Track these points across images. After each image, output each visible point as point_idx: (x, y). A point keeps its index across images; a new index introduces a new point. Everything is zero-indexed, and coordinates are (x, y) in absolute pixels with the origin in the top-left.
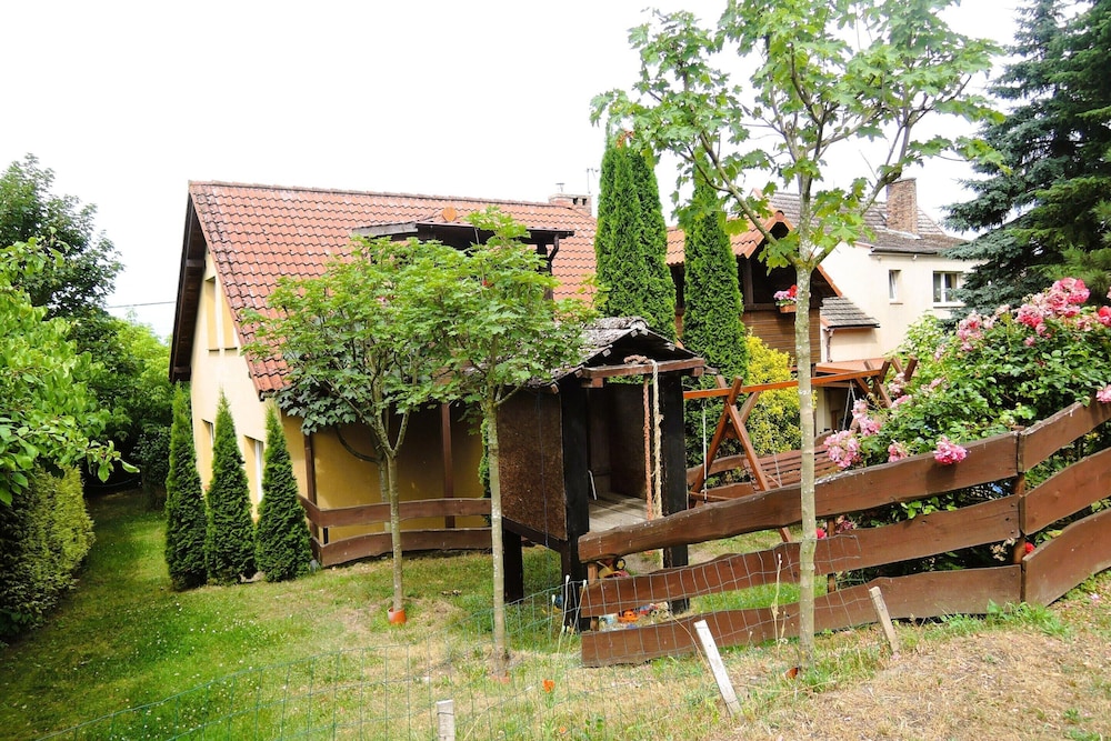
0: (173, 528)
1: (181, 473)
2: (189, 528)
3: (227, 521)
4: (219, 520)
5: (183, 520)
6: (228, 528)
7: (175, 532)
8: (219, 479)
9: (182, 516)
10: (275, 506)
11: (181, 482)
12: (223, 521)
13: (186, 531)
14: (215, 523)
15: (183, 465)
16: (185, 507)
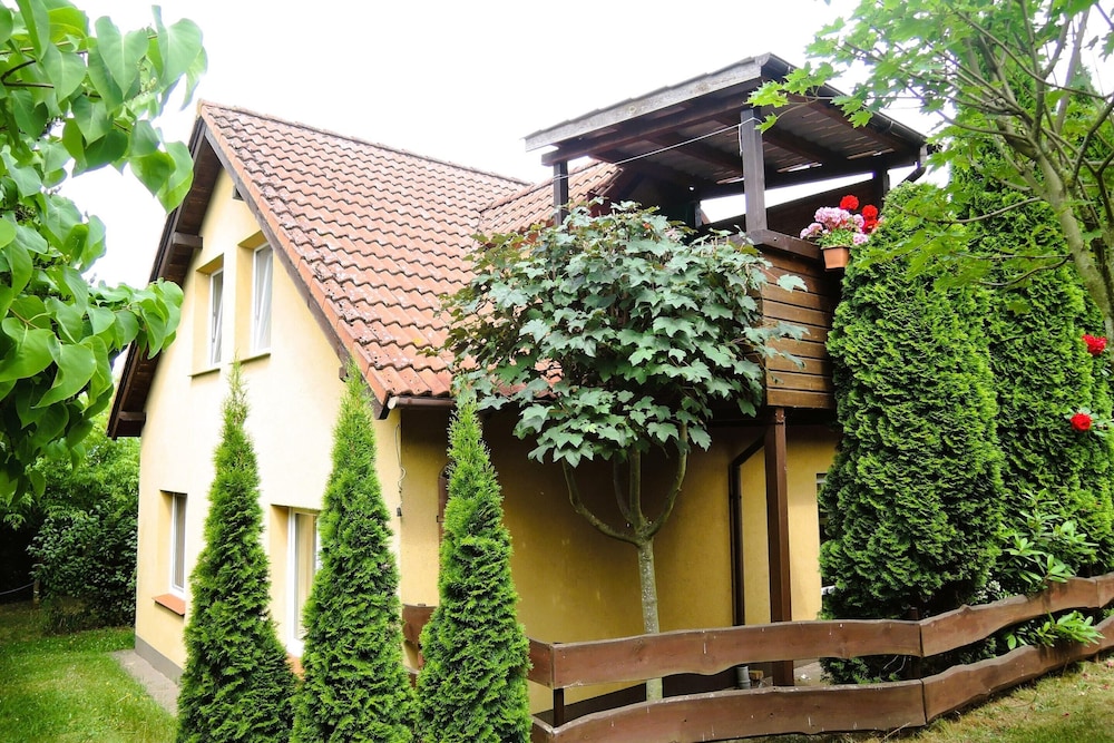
0: (200, 691)
1: (230, 559)
2: (240, 688)
3: (357, 676)
4: (342, 674)
5: (229, 671)
6: (360, 693)
7: (207, 700)
8: (340, 570)
9: (227, 661)
10: (477, 638)
11: (230, 579)
12: (349, 676)
13: (232, 698)
14: (328, 681)
15: (238, 540)
16: (236, 638)
